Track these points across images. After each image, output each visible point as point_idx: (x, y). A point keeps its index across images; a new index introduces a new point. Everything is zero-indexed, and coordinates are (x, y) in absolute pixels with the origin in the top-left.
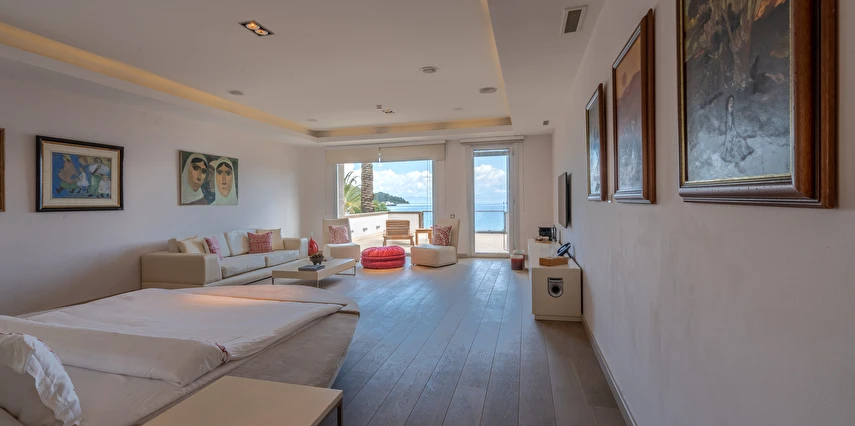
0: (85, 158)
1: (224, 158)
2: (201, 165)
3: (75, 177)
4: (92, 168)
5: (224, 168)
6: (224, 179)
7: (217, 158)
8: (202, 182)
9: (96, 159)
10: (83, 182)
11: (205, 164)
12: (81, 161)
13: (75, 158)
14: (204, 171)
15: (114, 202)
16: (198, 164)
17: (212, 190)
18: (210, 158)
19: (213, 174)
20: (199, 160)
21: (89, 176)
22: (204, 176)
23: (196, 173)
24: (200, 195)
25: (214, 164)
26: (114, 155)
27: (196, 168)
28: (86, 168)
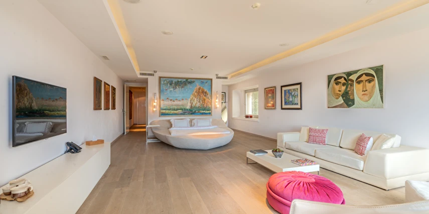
0: (291, 90)
1: (364, 70)
2: (342, 80)
3: (289, 97)
4: (293, 94)
5: (364, 78)
6: (364, 86)
7: (356, 72)
8: (342, 92)
9: (294, 90)
10: (291, 99)
11: (345, 79)
12: (290, 92)
13: (289, 90)
14: (344, 84)
15: (299, 106)
16: (339, 81)
17: (351, 97)
18: (349, 74)
19: (352, 85)
20: (340, 78)
21: (293, 96)
22: (344, 88)
23: (337, 87)
24: (341, 101)
25: (354, 77)
26: (298, 86)
27: (337, 84)
28: (291, 94)
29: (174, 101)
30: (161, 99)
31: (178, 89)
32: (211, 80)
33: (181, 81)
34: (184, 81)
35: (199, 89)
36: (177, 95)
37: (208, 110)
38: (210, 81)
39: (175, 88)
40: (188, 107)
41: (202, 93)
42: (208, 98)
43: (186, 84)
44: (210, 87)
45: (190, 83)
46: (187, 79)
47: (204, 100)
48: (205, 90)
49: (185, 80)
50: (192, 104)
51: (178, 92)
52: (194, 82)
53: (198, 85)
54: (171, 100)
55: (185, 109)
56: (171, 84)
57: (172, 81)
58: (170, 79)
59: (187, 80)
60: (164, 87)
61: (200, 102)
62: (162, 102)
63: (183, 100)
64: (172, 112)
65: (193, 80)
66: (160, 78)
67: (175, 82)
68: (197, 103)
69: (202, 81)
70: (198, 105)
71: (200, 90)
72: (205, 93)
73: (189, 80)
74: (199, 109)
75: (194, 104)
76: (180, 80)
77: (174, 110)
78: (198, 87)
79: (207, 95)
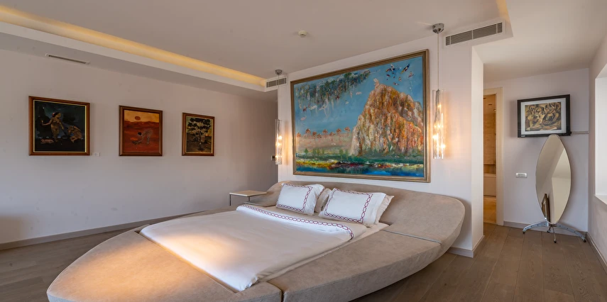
29: (319, 136)
30: (296, 133)
31: (327, 105)
32: (424, 55)
33: (333, 82)
34: (341, 81)
35: (383, 94)
36: (325, 121)
37: (412, 163)
38: (419, 59)
39: (320, 103)
40: (353, 152)
41: (392, 105)
42: (414, 120)
43: (345, 88)
44: (420, 81)
45: (356, 81)
46: (347, 72)
47: (400, 127)
48: (402, 96)
49: (342, 77)
50: (361, 141)
51: (330, 112)
52: (365, 76)
53: (377, 83)
54: (314, 134)
55: (344, 157)
56: (313, 95)
57: (315, 87)
58: (310, 83)
59: (346, 76)
60: (300, 105)
61: (384, 135)
62: (297, 139)
63: (339, 131)
64: (317, 163)
65: (362, 72)
66: (293, 83)
67: (322, 87)
68: (375, 139)
69: (390, 66)
70: (380, 143)
71: (386, 97)
72: (401, 105)
73: (353, 75)
74: (382, 157)
75: (368, 142)
76: (330, 79)
77: (321, 159)
78: (378, 90)
79: (411, 110)
